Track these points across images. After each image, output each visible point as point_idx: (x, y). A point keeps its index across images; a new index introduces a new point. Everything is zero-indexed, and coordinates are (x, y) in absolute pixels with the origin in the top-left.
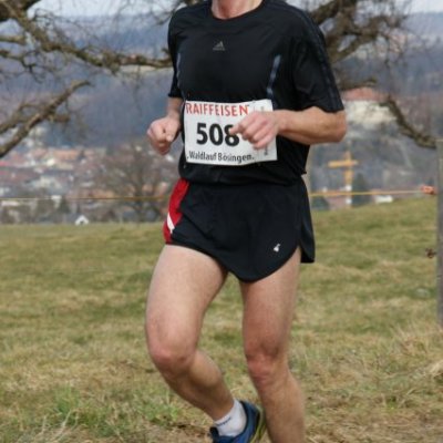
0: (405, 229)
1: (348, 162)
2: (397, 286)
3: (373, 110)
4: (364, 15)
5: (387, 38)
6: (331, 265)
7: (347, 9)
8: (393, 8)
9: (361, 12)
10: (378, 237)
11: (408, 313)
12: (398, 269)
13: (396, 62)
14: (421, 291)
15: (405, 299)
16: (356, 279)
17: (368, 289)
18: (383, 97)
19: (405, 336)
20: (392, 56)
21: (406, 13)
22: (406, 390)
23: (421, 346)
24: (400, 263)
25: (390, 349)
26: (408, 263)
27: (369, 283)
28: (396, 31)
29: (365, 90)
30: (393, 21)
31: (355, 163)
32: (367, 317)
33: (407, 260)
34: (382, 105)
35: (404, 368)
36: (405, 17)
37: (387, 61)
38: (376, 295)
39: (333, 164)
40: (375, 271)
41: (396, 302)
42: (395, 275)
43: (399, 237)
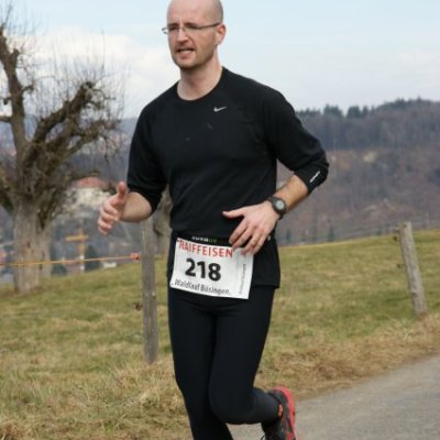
0: (124, 288)
1: (81, 237)
2: (118, 334)
3: (98, 195)
4: (86, 121)
5: (105, 138)
6: (66, 319)
7: (73, 116)
8: (109, 115)
9: (84, 117)
10: (104, 295)
11: (127, 355)
12: (119, 320)
13: (113, 157)
14: (137, 336)
15: (124, 343)
16: (86, 330)
17: (96, 337)
18: (105, 185)
19: (120, 373)
20: (109, 152)
21: (119, 117)
22: (120, 416)
23: (133, 380)
24: (120, 315)
25: (108, 384)
26: (127, 315)
27: (97, 331)
28: (112, 132)
29: (90, 179)
30: (109, 124)
31: (87, 237)
32: (95, 360)
33: (125, 312)
34: (104, 191)
35: (119, 398)
36: (119, 121)
37: (106, 156)
38: (101, 342)
39: (69, 239)
40: (101, 322)
41: (117, 346)
42: (117, 324)
43: (120, 294)
